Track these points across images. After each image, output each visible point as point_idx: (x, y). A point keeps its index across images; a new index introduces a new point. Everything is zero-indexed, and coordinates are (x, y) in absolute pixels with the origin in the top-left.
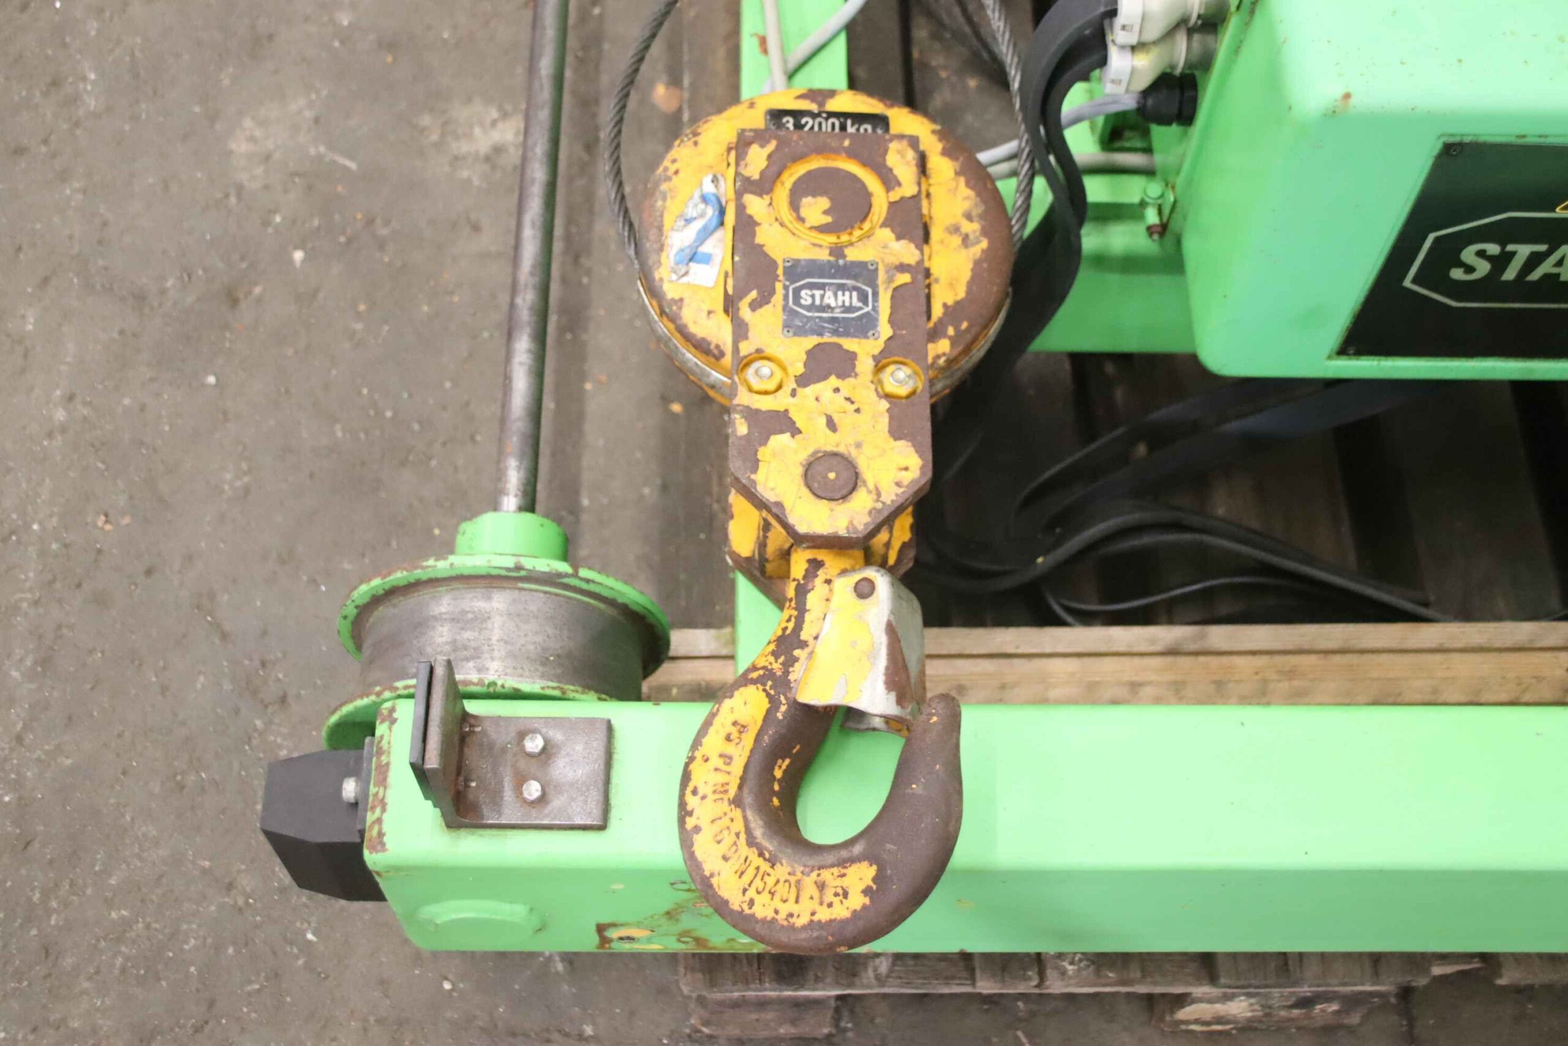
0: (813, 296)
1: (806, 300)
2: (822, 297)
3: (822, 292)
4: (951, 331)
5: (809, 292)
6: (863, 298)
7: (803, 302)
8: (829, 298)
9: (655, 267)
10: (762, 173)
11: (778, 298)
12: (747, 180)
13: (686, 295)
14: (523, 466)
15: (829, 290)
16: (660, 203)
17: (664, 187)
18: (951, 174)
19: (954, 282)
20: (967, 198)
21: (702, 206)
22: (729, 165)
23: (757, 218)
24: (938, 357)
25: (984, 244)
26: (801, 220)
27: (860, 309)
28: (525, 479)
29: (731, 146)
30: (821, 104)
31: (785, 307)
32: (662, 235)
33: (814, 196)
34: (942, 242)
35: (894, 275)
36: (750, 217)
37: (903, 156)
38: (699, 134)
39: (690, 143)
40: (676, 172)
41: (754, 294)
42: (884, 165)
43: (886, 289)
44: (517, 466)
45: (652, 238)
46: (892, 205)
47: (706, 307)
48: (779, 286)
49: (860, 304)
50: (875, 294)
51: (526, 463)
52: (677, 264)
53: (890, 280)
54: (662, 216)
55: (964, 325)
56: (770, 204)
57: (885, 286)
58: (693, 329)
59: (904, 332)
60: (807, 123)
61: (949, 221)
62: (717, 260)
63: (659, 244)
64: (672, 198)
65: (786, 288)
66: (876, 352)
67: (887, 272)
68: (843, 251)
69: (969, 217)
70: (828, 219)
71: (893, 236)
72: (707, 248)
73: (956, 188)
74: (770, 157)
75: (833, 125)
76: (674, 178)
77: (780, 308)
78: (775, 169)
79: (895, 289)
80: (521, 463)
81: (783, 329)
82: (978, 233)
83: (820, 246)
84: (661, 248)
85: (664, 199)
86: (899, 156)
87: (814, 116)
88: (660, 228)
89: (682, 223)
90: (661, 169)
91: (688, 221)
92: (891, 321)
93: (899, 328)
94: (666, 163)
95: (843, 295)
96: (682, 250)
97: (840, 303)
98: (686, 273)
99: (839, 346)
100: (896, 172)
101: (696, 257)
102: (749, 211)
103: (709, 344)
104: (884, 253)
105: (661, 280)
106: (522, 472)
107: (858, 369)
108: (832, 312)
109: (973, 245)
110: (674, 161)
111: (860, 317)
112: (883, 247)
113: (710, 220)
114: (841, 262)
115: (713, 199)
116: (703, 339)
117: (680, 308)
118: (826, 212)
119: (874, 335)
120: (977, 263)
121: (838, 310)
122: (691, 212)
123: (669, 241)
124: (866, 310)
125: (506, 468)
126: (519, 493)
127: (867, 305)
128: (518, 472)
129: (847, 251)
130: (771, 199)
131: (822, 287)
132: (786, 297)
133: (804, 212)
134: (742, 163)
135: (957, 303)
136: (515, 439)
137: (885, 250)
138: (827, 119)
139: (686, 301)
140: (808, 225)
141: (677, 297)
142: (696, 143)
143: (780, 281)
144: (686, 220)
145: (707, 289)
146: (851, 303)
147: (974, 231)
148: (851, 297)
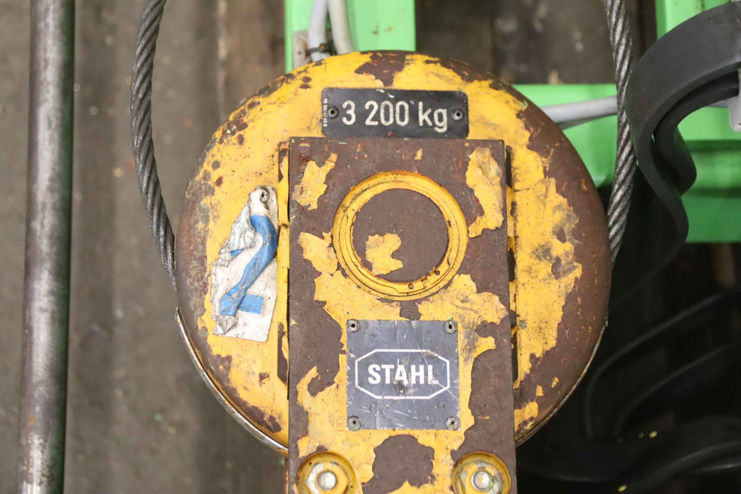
0: (382, 373)
1: (374, 379)
2: (393, 372)
3: (392, 367)
4: (540, 392)
5: (378, 368)
6: (440, 374)
7: (371, 380)
8: (401, 375)
9: (198, 312)
10: (320, 200)
11: (342, 376)
12: (303, 210)
13: (234, 353)
14: (48, 444)
15: (401, 363)
16: (201, 225)
17: (205, 202)
18: (541, 175)
19: (543, 326)
20: (559, 207)
21: (250, 234)
22: (281, 177)
23: (317, 265)
24: (525, 423)
25: (578, 272)
26: (368, 266)
27: (439, 388)
28: (52, 459)
29: (283, 147)
30: (388, 80)
31: (351, 387)
32: (205, 271)
33: (381, 234)
34: (529, 270)
35: (475, 340)
36: (308, 263)
37: (484, 172)
38: (245, 126)
39: (234, 139)
40: (219, 182)
41: (313, 373)
42: (464, 184)
43: (466, 360)
44: (41, 444)
45: (193, 273)
46: (472, 241)
47: (258, 370)
48: (343, 359)
49: (436, 382)
50: (455, 366)
51: (52, 439)
52: (224, 312)
53: (471, 346)
54: (204, 244)
55: (556, 381)
56: (332, 245)
57: (465, 355)
58: (243, 395)
59: (488, 417)
60: (372, 107)
61: (538, 241)
62: (270, 304)
63: (201, 283)
64: (216, 217)
65: (351, 363)
66: (456, 446)
67: (467, 336)
68: (417, 308)
69: (561, 236)
70: (398, 264)
71: (473, 285)
72: (256, 289)
73: (546, 196)
74: (329, 176)
75: (402, 108)
76: (217, 188)
77: (343, 390)
78: (335, 194)
79: (477, 359)
80: (45, 441)
81: (348, 419)
82: (571, 257)
83: (390, 302)
84: (204, 289)
85: (206, 221)
86: (480, 171)
87: (380, 97)
88: (202, 260)
89: (228, 256)
90: (201, 175)
91: (235, 254)
92: (472, 405)
93: (482, 414)
94: (207, 166)
95: (417, 370)
96: (228, 294)
97: (413, 382)
98: (235, 325)
99: (413, 439)
100: (477, 194)
101: (246, 302)
102: (307, 256)
103: (262, 414)
104: (464, 308)
105: (205, 329)
106: (47, 452)
107: (436, 471)
108: (404, 394)
109: (565, 273)
110: (216, 165)
111: (437, 400)
112: (462, 301)
113: (261, 252)
114: (414, 323)
115: (264, 224)
116: (255, 408)
117: (228, 368)
118: (395, 255)
119: (453, 423)
120: (570, 298)
121: (411, 391)
122: (236, 242)
123: (212, 280)
124: (445, 389)
125: (29, 447)
126: (44, 479)
127: (446, 385)
128: (42, 452)
129: (422, 308)
130: (332, 237)
131: (391, 359)
132: (351, 375)
133: (371, 255)
134: (297, 187)
135: (547, 354)
136: (38, 409)
137: (464, 305)
138: (394, 102)
139: (235, 361)
140: (375, 272)
141: (224, 355)
142: (241, 140)
143: (344, 352)
144: (232, 252)
145: (259, 343)
146: (426, 380)
147: (567, 254)
148: (426, 374)
